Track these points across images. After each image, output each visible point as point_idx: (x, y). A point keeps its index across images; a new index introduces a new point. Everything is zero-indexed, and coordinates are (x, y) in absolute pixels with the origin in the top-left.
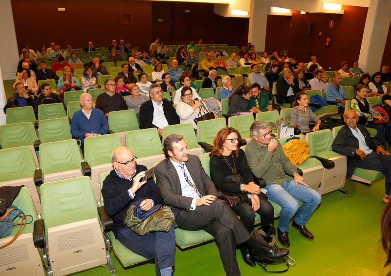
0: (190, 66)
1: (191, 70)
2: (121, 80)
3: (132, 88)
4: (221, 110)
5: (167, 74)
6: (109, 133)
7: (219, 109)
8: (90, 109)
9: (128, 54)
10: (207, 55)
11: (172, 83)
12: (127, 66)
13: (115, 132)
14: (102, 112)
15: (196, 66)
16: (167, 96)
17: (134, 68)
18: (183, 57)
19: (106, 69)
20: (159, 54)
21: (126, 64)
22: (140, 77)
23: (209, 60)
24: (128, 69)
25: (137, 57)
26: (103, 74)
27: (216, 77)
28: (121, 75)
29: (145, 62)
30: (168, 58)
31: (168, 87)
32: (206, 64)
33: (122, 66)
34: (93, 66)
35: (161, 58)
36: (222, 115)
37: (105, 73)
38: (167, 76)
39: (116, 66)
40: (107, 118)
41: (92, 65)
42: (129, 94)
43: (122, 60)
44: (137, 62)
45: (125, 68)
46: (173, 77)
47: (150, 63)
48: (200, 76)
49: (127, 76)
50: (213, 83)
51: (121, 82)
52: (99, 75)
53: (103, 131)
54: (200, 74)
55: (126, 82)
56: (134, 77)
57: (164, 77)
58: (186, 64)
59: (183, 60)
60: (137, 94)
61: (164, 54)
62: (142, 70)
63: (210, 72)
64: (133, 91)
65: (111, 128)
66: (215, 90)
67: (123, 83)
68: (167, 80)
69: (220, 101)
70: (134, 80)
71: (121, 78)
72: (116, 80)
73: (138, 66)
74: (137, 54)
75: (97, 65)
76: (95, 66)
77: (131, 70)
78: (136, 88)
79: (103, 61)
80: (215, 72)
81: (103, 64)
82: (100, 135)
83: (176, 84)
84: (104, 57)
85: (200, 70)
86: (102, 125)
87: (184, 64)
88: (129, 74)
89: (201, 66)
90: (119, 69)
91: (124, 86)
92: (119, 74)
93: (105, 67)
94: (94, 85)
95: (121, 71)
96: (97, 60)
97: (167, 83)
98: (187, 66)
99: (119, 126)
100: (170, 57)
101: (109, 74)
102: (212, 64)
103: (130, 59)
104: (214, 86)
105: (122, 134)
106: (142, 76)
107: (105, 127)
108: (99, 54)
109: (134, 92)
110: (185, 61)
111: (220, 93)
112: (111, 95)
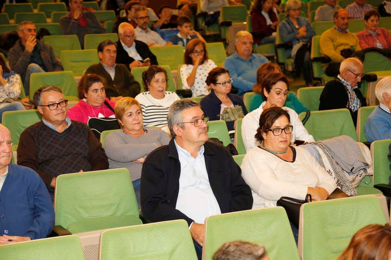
0: (287, 46)
1: (290, 57)
2: (97, 85)
3: (123, 110)
4: (370, 171)
5: (223, 71)
6: (53, 233)
7: (365, 170)
8: (5, 166)
9: (118, 13)
10: (336, 15)
11: (236, 95)
12: (113, 48)
13: (70, 230)
14: (37, 175)
15: (306, 48)
16: (218, 131)
17: (132, 53)
18: (269, 22)
19: (56, 54)
20: (204, 15)
21: (110, 43)
22: (148, 77)
23: (343, 30)
24: (114, 55)
25: (142, 21)
26: (46, 70)
27: (359, 79)
28: (96, 72)
29: (163, 36)
30: (228, 24)
31: (223, 107)
32: (333, 41)
33: (100, 49)
34: (17, 46)
35: (208, 24)
36: (376, 187)
37: (52, 65)
38: (222, 78)
39: (83, 48)
40: (52, 190)
41: (14, 43)
42: (115, 125)
43: (100, 31)
44: (142, 36)
45: (107, 54)
46: (240, 78)
47: (176, 41)
48: (316, 75)
49: (112, 75)
50: (352, 95)
51: (96, 94)
52: (34, 71)
53: (37, 230)
54: (317, 70)
55: (110, 92)
56: (132, 77)
57: (212, 79)
58: (278, 42)
59: (271, 30)
60: (137, 127)
61: (217, 14)
62: (154, 60)
63: (345, 64)
64: (125, 117)
65: (61, 220)
66: (354, 115)
67: (104, 94)
68: (222, 88)
69: (368, 145)
70: (130, 88)
71: (96, 80)
72: (83, 89)
73: (142, 48)
74: (142, 14)
75: (30, 44)
76: (23, 48)
77: (123, 59)
78: (133, 109)
79: (48, 34)
80: (356, 64)
81: (47, 40)
82: (28, 241)
83: (247, 98)
84: (49, 20)
85: (316, 60)
86: (35, 212)
87: (273, 41)
88: (118, 70)
89: (319, 47)
90: (92, 57)
91: (106, 103)
92: (91, 69)
93: (51, 51)
94: (19, 99)
95: (96, 61)
96: (30, 30)
97: (221, 97)
98: (280, 46)
99: (85, 215)
100: (234, 24)
101: (62, 69)
102: (351, 41)
103: (121, 30)
104: (355, 103)
105: (91, 237)
106: (153, 75)
107: (45, 217)
108: (36, 11)
109: (129, 121)
110: (274, 34)
111: (369, 124)
112: (60, 129)
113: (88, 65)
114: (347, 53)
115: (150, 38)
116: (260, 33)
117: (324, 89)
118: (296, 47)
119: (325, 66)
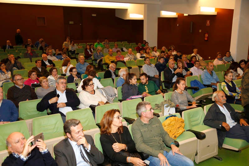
0: (96, 60)
1: (96, 63)
2: (34, 73)
3: (42, 81)
4: (117, 96)
5: (74, 68)
7: (115, 96)
8: (1, 100)
9: (43, 51)
10: (109, 51)
11: (79, 75)
12: (40, 62)
13: (24, 119)
15: (101, 60)
16: (71, 86)
17: (47, 63)
18: (90, 53)
19: (22, 64)
20: (71, 51)
21: (39, 60)
22: (51, 71)
23: (111, 55)
24: (41, 64)
25: (50, 53)
26: (19, 69)
27: (115, 69)
28: (35, 69)
29: (57, 58)
30: (78, 54)
31: (75, 79)
32: (108, 58)
33: (36, 62)
35: (72, 54)
36: (118, 100)
37: (21, 67)
38: (74, 70)
39: (31, 62)
40: (18, 107)
42: (39, 86)
43: (37, 56)
45: (38, 64)
46: (81, 70)
47: (61, 59)
48: (104, 69)
49: (40, 70)
50: (113, 74)
51: (34, 76)
52: (14, 69)
53: (13, 119)
54: (104, 67)
56: (47, 71)
57: (71, 70)
58: (93, 59)
59: (91, 56)
60: (46, 86)
61: (75, 51)
64: (42, 83)
67: (36, 76)
69: (116, 88)
71: (34, 72)
72: (30, 74)
74: (50, 51)
75: (13, 62)
76: (11, 62)
77: (43, 65)
78: (45, 80)
79: (20, 58)
80: (114, 65)
81: (19, 60)
82: (10, 123)
83: (82, 76)
84: (21, 54)
85: (104, 64)
86: (12, 114)
87: (91, 59)
88: (42, 69)
89: (105, 61)
90: (34, 65)
91: (37, 79)
92: (33, 68)
94: (10, 79)
95: (35, 66)
96: (12, 57)
97: (74, 76)
98: (93, 60)
99: (29, 114)
100: (80, 54)
101: (24, 69)
102: (113, 58)
104: (114, 76)
105: (30, 121)
106: (52, 70)
107: (15, 115)
108: (17, 51)
109: (44, 84)
110: (92, 57)
112: (21, 87)
113: (33, 67)
114: (112, 62)
115: (53, 59)
116: (87, 57)
117: (105, 73)
118: (98, 61)
119: (107, 66)
